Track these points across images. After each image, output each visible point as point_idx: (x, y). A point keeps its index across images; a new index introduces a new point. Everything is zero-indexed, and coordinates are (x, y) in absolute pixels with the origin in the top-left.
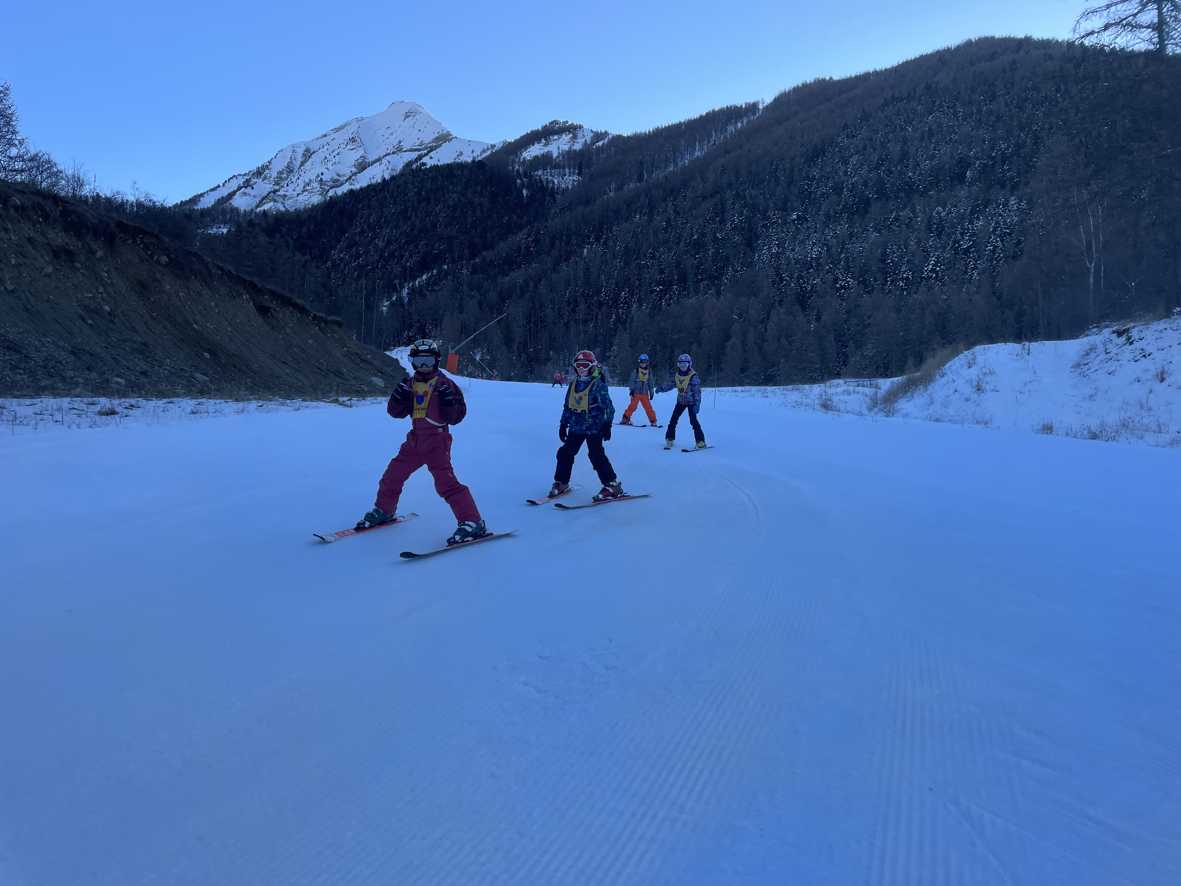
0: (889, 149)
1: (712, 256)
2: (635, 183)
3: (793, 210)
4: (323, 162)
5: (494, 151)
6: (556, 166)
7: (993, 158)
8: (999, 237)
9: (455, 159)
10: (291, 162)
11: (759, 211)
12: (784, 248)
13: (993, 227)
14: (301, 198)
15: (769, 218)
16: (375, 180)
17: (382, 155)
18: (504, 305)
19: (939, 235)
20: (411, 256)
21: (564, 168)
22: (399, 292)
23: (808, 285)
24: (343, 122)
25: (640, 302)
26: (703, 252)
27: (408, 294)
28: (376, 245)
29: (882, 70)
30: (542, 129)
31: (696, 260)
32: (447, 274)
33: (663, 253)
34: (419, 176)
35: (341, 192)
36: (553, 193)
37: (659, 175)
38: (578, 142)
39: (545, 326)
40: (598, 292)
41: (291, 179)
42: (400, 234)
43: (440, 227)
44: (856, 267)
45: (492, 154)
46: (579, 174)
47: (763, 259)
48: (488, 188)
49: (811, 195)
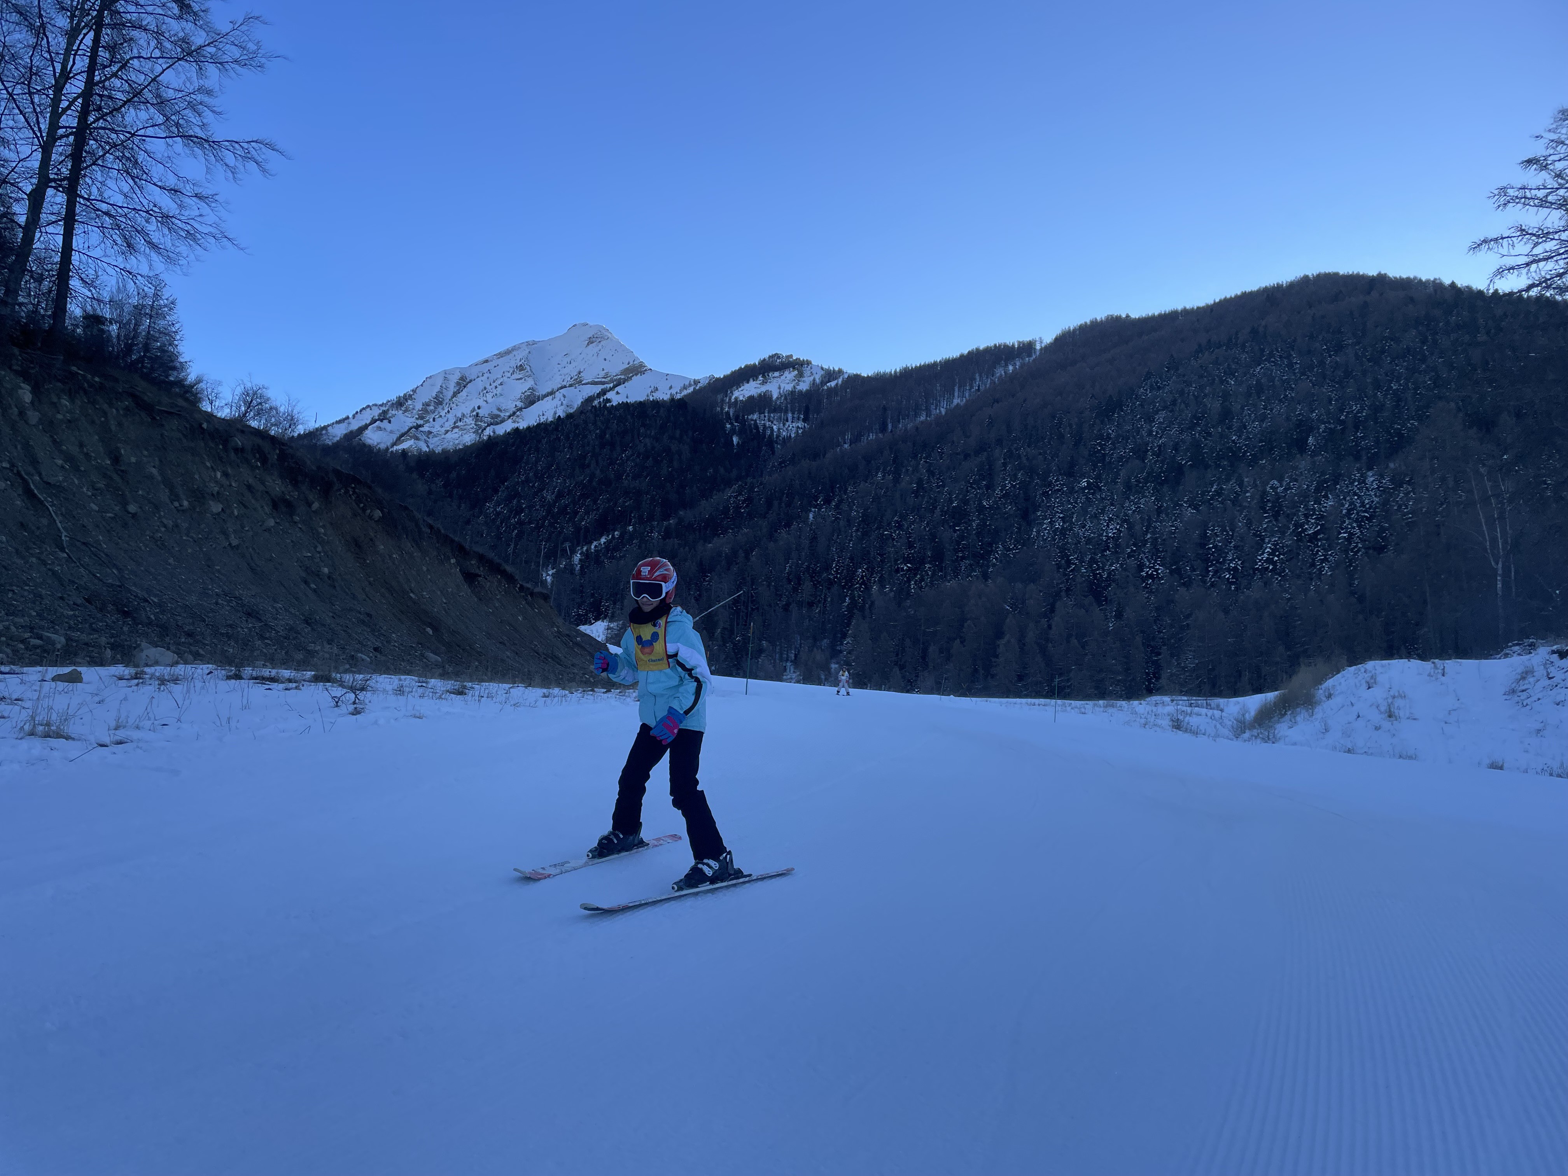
0: (1206, 405)
1: (977, 529)
2: (876, 433)
3: (1083, 476)
4: (482, 394)
5: (697, 388)
6: (776, 409)
7: (1342, 422)
8: (1355, 522)
9: (648, 396)
10: (441, 392)
11: (1038, 474)
12: (1072, 523)
13: (1347, 509)
14: (449, 435)
15: (1050, 484)
16: (545, 417)
17: (555, 388)
18: (704, 580)
19: (1276, 516)
20: (587, 513)
21: (786, 412)
22: (570, 558)
23: (1104, 570)
24: (509, 346)
25: (882, 583)
26: (964, 523)
27: (580, 560)
28: (543, 497)
29: (1193, 308)
30: (759, 363)
31: (955, 532)
32: (632, 536)
33: (913, 523)
34: (603, 415)
35: (504, 432)
36: (771, 442)
37: (907, 425)
38: (804, 382)
39: (757, 609)
40: (828, 568)
41: (439, 413)
42: (575, 486)
43: (626, 479)
44: (1166, 551)
45: (695, 392)
46: (804, 420)
47: (1044, 535)
48: (690, 433)
49: (1105, 458)
